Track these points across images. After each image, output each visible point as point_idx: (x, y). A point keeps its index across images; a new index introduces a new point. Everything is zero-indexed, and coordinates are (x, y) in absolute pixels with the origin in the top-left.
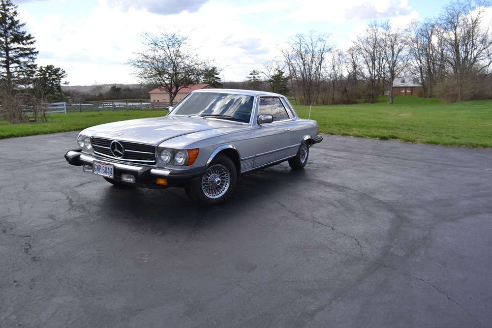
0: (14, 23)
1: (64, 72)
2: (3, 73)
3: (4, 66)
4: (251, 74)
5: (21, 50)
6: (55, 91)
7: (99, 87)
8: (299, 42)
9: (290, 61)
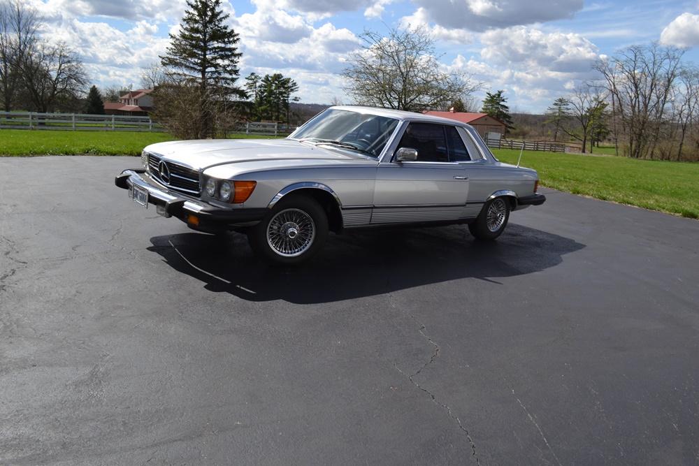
0: (215, 15)
1: (295, 84)
2: (197, 79)
3: (199, 71)
4: (556, 104)
5: (222, 51)
6: (281, 109)
8: (634, 59)
9: (615, 88)
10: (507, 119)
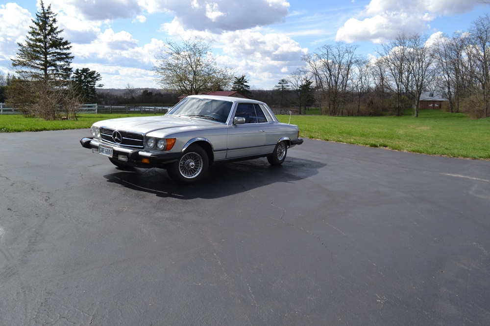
0: (53, 30)
1: (99, 75)
2: (41, 75)
3: (42, 69)
4: (280, 83)
5: (58, 55)
6: (89, 93)
7: (131, 91)
8: (327, 53)
9: (317, 72)
10: (249, 94)
